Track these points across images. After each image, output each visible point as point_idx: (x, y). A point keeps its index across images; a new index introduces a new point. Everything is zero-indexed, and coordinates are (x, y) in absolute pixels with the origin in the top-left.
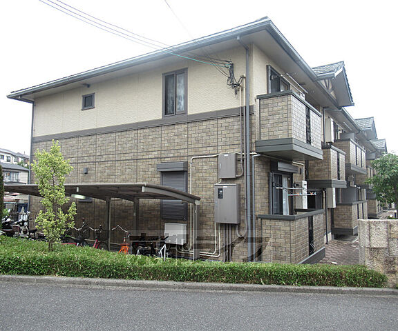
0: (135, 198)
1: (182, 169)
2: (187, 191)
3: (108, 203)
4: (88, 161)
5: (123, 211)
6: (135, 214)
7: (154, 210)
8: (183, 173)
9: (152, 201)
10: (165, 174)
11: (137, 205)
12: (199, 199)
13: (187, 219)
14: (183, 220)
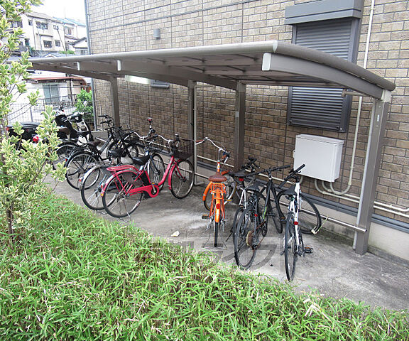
0: (239, 84)
1: (350, 14)
2: (355, 58)
3: (192, 91)
4: (160, 15)
5: (217, 106)
6: (237, 114)
7: (274, 107)
8: (346, 24)
9: (270, 90)
10: (301, 28)
11: (242, 97)
12: (391, 87)
13: (346, 130)
14: (337, 131)
